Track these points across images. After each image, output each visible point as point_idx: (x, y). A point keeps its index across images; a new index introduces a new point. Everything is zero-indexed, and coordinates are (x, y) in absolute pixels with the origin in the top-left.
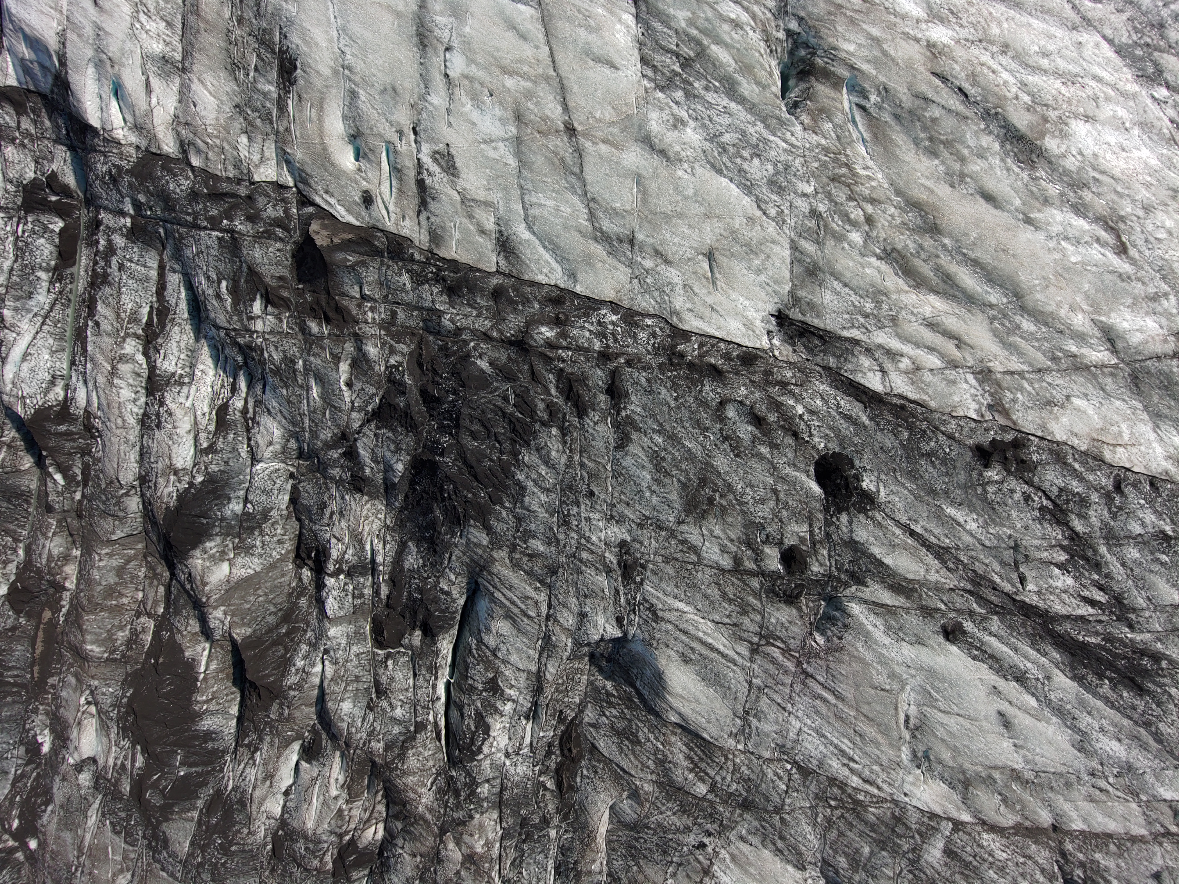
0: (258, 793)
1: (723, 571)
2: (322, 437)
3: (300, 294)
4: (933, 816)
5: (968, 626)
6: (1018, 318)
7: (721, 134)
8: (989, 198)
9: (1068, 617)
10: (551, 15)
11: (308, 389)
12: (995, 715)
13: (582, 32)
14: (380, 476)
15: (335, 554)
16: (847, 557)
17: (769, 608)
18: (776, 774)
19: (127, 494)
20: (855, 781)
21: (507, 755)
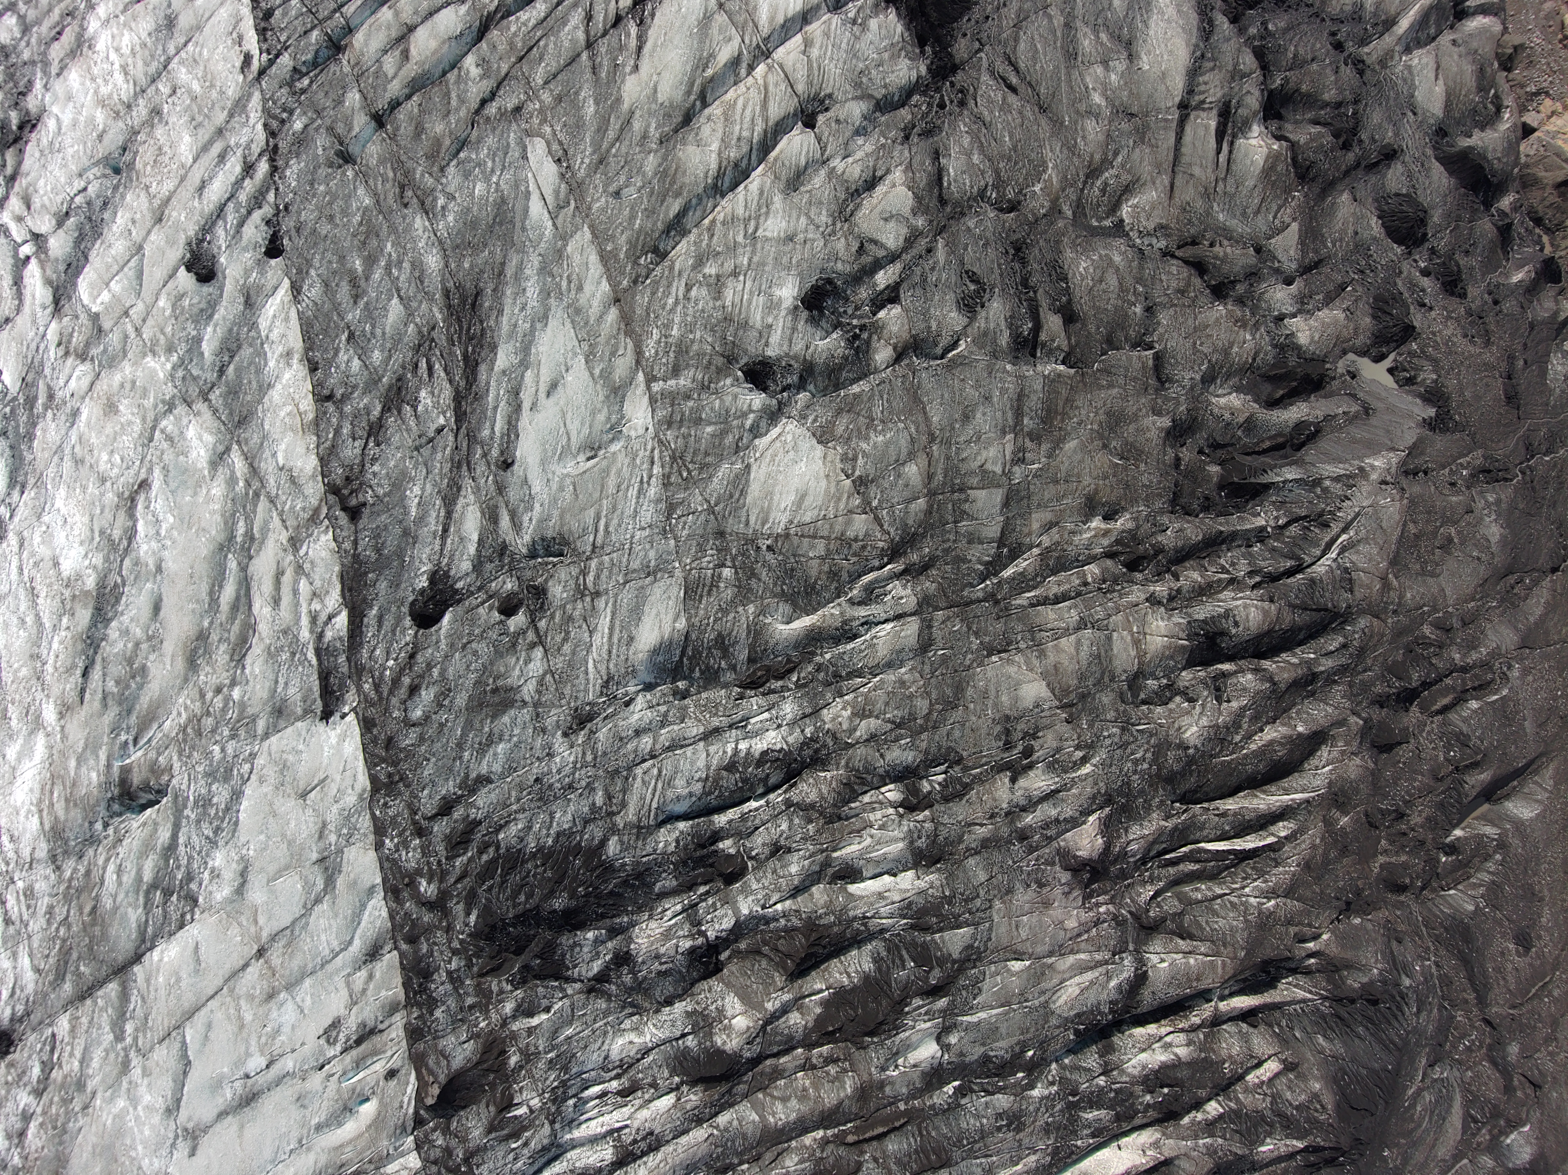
0: (897, 898)
1: (546, 651)
2: (604, 1006)
3: (493, 1086)
4: (653, 401)
5: (495, 453)
6: (239, 539)
7: (207, 838)
8: (157, 608)
9: (451, 382)
10: (183, 1014)
11: (569, 1038)
12: (552, 399)
13: (183, 984)
14: (610, 945)
15: (687, 944)
16: (489, 566)
17: (557, 603)
18: (683, 528)
19: (717, 1127)
20: (656, 470)
21: (779, 726)
